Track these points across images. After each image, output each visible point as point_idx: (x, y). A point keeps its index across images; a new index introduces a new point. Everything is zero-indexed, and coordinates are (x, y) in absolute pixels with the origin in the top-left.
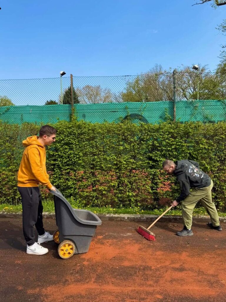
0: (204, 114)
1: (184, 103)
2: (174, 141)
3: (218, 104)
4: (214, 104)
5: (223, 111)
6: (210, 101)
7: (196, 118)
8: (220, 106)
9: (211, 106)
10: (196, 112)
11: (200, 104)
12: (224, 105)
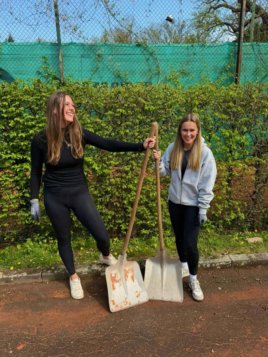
0: (115, 70)
1: (77, 48)
2: (32, 120)
3: (137, 52)
4: (129, 52)
5: (144, 65)
6: (123, 45)
7: (101, 78)
8: (141, 56)
9: (126, 54)
10: (101, 65)
11: (107, 51)
12: (147, 53)
